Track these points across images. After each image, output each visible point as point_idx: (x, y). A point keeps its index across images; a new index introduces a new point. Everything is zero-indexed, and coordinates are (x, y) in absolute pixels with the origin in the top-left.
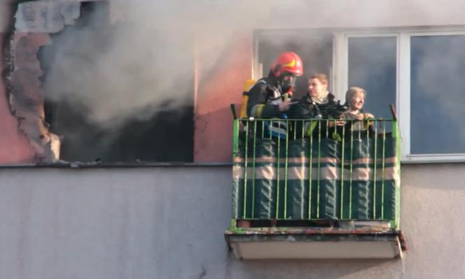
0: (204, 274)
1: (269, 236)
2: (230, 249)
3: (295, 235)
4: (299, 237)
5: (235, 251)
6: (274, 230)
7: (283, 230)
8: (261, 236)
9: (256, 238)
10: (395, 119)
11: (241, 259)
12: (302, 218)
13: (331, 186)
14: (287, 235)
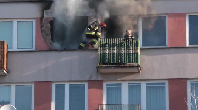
0: (91, 77)
1: (107, 67)
2: (98, 70)
3: (114, 67)
4: (115, 67)
5: (99, 71)
6: (109, 65)
7: (111, 66)
8: (105, 67)
9: (104, 68)
10: (138, 38)
11: (100, 73)
12: (115, 62)
13: (122, 54)
14: (112, 67)
